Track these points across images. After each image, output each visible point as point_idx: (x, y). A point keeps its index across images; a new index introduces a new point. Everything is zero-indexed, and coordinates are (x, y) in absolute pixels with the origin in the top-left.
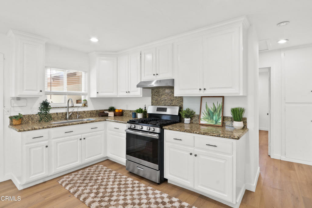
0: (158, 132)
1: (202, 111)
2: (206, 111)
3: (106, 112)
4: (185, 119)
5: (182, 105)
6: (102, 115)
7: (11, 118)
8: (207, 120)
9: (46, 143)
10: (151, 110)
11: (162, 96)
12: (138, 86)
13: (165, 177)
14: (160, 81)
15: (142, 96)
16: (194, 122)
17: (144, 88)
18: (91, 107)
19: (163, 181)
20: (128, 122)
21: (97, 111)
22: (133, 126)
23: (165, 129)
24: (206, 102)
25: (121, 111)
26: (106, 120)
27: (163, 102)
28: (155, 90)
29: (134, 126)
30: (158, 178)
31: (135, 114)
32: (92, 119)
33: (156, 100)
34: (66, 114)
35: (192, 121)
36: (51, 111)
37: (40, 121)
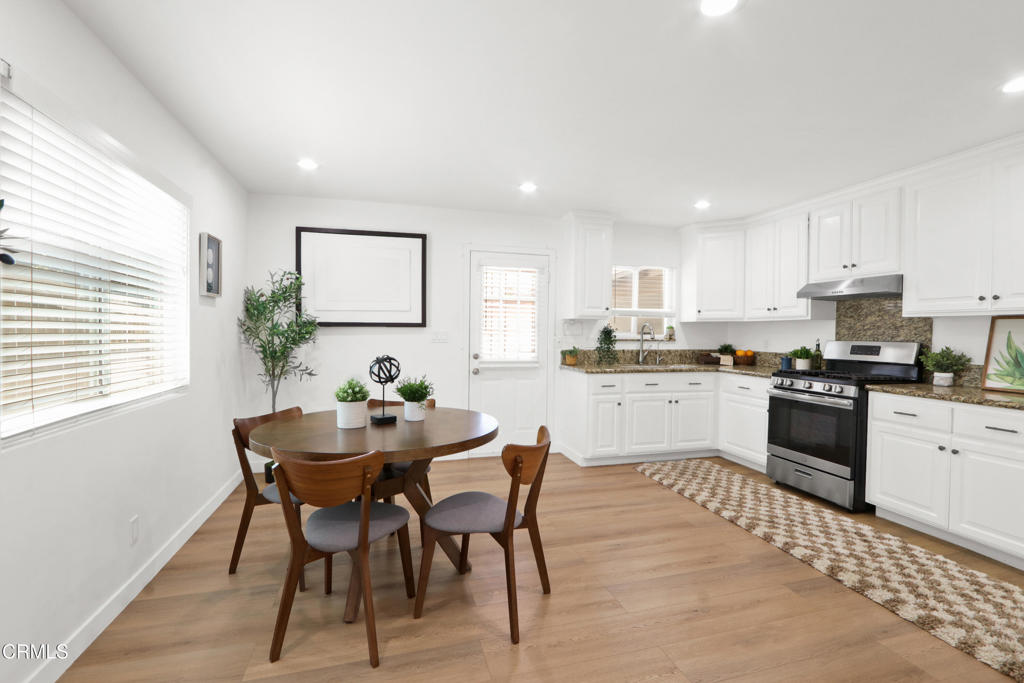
0: (852, 395)
1: (995, 353)
2: (1008, 356)
3: (714, 355)
4: (936, 374)
5: (930, 340)
6: (706, 360)
7: (564, 353)
8: (1010, 379)
9: (617, 398)
10: (833, 350)
11: (869, 318)
12: (800, 295)
13: (867, 501)
14: (862, 281)
15: (809, 318)
16: (966, 384)
17: (814, 299)
18: (681, 344)
19: (862, 508)
20: (774, 375)
21: (693, 352)
22: (787, 382)
23: (872, 390)
24: (1010, 333)
25: (749, 354)
26: (717, 371)
27: (869, 333)
28: (847, 303)
29: (789, 383)
30: (848, 497)
31: (789, 360)
32: (683, 367)
33: (850, 329)
34: (638, 353)
35: (961, 382)
36: (618, 347)
37: (599, 363)
